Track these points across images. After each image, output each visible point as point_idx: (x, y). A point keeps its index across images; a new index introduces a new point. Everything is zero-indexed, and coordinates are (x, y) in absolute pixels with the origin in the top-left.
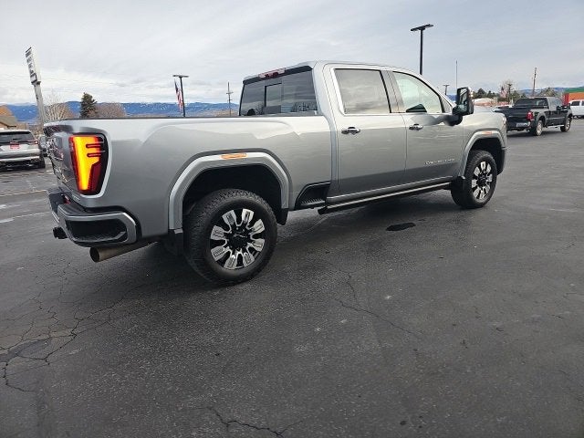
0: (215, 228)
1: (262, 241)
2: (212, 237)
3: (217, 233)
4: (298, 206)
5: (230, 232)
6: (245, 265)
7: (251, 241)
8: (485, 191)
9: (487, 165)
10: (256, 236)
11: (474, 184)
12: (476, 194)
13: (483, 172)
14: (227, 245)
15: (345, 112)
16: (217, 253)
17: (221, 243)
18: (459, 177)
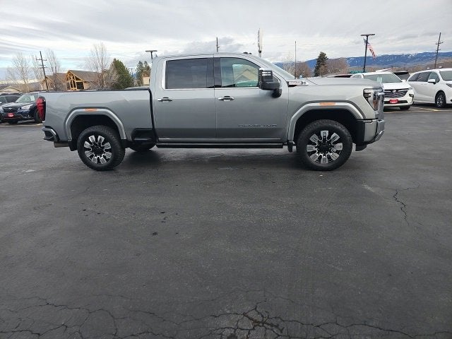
0: (86, 142)
1: (110, 153)
2: (85, 146)
6: (102, 163)
7: (104, 152)
8: (329, 157)
9: (330, 134)
10: (107, 150)
11: (310, 148)
12: (313, 158)
13: (324, 140)
14: (92, 151)
15: (166, 88)
16: (88, 154)
17: (89, 149)
18: (288, 141)
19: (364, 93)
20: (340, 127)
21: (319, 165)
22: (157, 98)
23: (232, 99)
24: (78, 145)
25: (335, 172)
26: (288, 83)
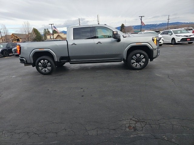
2: (39, 65)
6: (46, 71)
8: (140, 64)
9: (140, 55)
10: (49, 66)
11: (133, 61)
12: (134, 65)
13: (138, 58)
14: (42, 67)
15: (74, 39)
16: (40, 68)
17: (41, 66)
18: (124, 59)
19: (153, 39)
20: (144, 52)
21: (137, 68)
22: (70, 43)
23: (101, 43)
24: (36, 64)
25: (142, 70)
26: (123, 36)
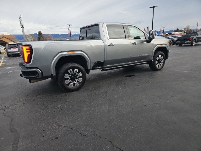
0: (66, 74)
1: (81, 79)
2: (65, 77)
3: (67, 76)
4: (93, 69)
5: (71, 75)
6: (76, 86)
7: (78, 79)
9: (161, 56)
10: (79, 77)
11: (156, 62)
12: (157, 66)
13: (160, 59)
14: (70, 80)
15: (110, 39)
16: (67, 82)
17: (67, 79)
18: (151, 60)
20: (163, 54)
21: (159, 68)
23: (136, 44)
